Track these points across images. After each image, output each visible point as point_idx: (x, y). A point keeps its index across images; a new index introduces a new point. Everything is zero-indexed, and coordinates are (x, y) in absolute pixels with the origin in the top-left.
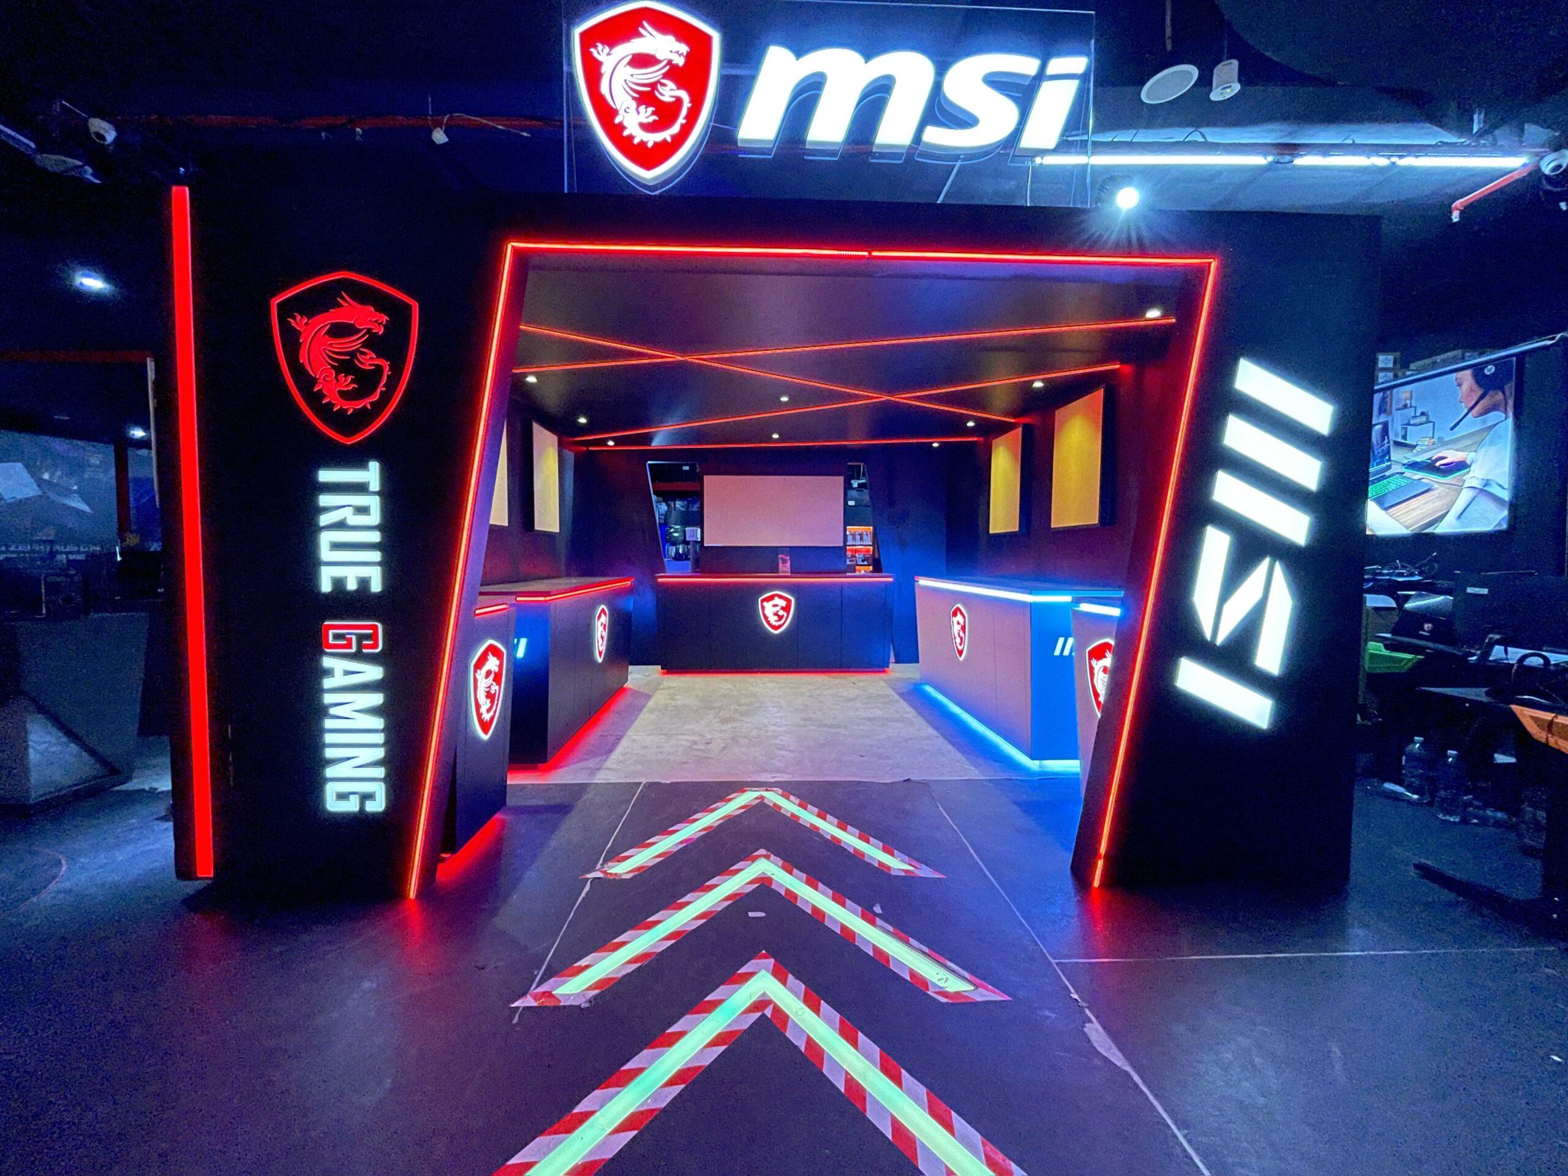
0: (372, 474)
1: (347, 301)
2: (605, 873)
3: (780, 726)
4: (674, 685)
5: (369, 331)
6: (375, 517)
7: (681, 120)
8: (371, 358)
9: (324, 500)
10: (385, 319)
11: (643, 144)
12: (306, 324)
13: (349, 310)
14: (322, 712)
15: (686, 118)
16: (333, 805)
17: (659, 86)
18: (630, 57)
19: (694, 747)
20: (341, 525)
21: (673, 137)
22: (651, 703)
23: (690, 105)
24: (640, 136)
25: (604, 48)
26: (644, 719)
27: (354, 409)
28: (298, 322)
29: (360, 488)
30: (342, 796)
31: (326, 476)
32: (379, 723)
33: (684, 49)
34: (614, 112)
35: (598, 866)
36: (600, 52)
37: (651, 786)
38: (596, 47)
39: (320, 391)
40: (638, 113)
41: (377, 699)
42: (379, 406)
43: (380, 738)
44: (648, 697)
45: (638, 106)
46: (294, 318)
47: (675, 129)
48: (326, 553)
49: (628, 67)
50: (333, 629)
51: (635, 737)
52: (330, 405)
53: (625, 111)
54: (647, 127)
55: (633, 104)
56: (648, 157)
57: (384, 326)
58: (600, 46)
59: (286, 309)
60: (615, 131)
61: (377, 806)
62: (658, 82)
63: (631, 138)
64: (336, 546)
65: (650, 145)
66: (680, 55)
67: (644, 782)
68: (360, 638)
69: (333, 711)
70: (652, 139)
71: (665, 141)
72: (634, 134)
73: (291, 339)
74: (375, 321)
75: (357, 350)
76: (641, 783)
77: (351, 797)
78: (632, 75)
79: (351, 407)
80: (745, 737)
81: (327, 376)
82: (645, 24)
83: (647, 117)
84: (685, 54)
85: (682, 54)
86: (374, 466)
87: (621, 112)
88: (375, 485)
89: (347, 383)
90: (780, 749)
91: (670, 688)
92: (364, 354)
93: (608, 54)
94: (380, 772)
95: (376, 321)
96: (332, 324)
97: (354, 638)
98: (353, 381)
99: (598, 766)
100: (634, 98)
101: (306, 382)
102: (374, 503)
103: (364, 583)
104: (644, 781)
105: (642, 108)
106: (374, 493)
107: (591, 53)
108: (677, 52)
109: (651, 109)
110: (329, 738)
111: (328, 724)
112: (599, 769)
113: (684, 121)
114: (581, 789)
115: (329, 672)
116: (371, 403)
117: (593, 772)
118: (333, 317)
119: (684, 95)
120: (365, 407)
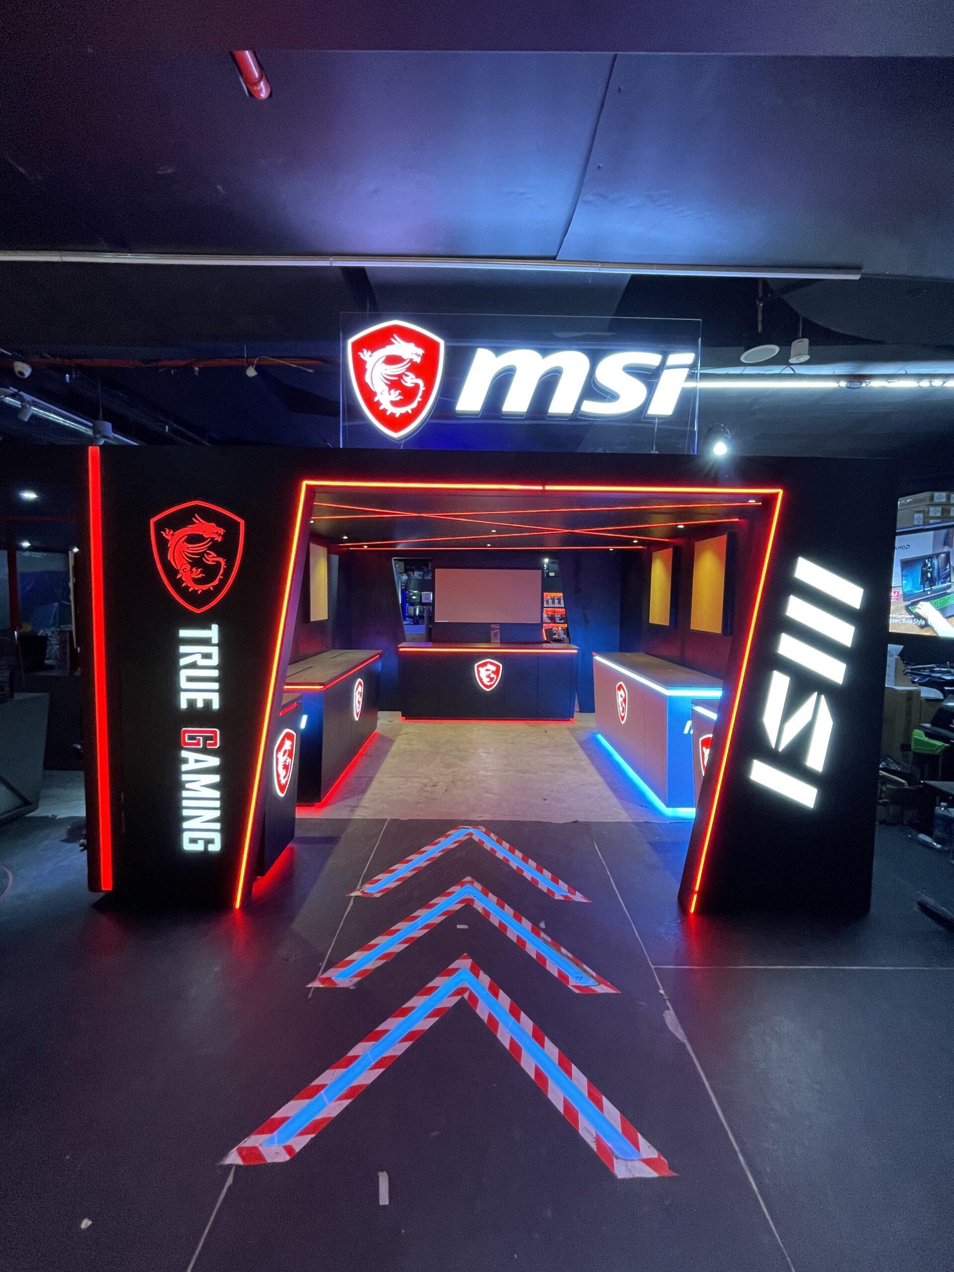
0: (213, 633)
1: (198, 519)
2: (363, 892)
3: (487, 771)
4: (411, 731)
5: (212, 539)
6: (215, 661)
7: (418, 399)
8: (214, 557)
9: (183, 649)
10: (222, 531)
11: (393, 415)
12: (173, 535)
13: (199, 526)
14: (180, 786)
15: (422, 397)
16: (187, 846)
17: (404, 377)
18: (383, 359)
19: (425, 789)
20: (194, 666)
21: (413, 410)
22: (394, 748)
23: (424, 389)
24: (391, 410)
25: (368, 352)
26: (389, 763)
27: (203, 591)
28: (167, 534)
29: (206, 642)
30: (193, 841)
31: (184, 633)
32: (217, 794)
33: (421, 351)
34: (374, 394)
35: (358, 887)
36: (365, 355)
37: (394, 821)
38: (362, 352)
39: (181, 578)
40: (390, 394)
41: (216, 778)
42: (218, 589)
43: (217, 804)
44: (391, 741)
45: (390, 389)
46: (165, 532)
47: (414, 405)
48: (184, 684)
49: (383, 364)
50: (187, 733)
51: (382, 779)
52: (187, 587)
53: (381, 393)
54: (395, 404)
55: (387, 388)
56: (396, 423)
57: (222, 536)
58: (365, 351)
59: (160, 526)
60: (374, 406)
61: (216, 847)
62: (403, 374)
63: (385, 411)
64: (190, 679)
65: (397, 415)
66: (418, 355)
67: (389, 819)
68: (206, 739)
69: (187, 786)
70: (398, 411)
71: (407, 412)
72: (387, 408)
73: (163, 545)
74: (214, 532)
75: (205, 552)
76: (386, 820)
77: (199, 841)
78: (386, 370)
79: (200, 589)
80: (461, 780)
81: (186, 569)
82: (395, 336)
83: (396, 397)
84: (421, 355)
85: (419, 355)
86: (215, 627)
87: (379, 394)
88: (215, 640)
89: (197, 573)
90: (487, 792)
91: (408, 733)
92: (210, 554)
93: (370, 356)
94: (218, 826)
95: (217, 533)
96: (188, 535)
97: (201, 738)
98: (201, 572)
99: (356, 804)
100: (387, 384)
101: (171, 572)
102: (215, 651)
103: (208, 703)
104: (388, 817)
105: (392, 391)
106: (214, 645)
107: (359, 355)
108: (416, 354)
109: (398, 392)
110: (185, 803)
111: (185, 794)
112: (356, 807)
113: (420, 400)
114: (345, 823)
115: (186, 761)
116: (213, 586)
117: (353, 808)
118: (188, 530)
119: (420, 382)
120: (209, 588)
